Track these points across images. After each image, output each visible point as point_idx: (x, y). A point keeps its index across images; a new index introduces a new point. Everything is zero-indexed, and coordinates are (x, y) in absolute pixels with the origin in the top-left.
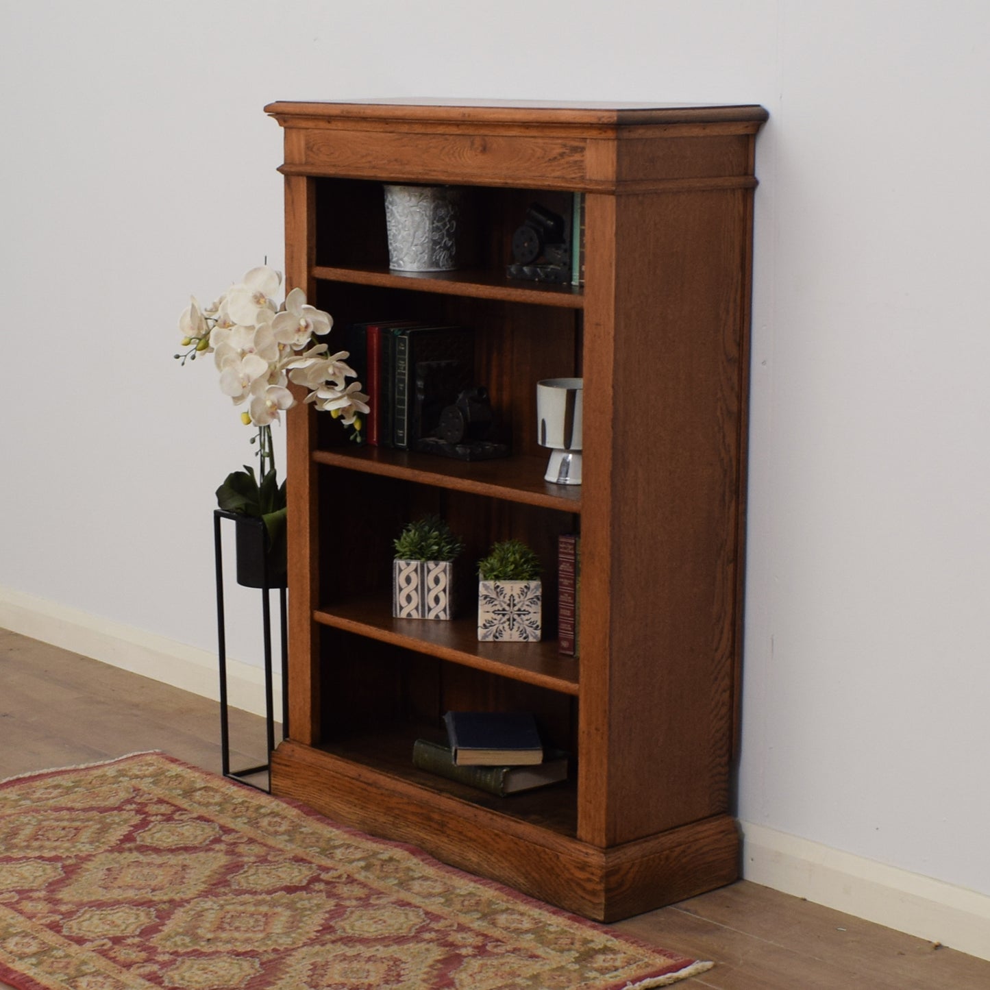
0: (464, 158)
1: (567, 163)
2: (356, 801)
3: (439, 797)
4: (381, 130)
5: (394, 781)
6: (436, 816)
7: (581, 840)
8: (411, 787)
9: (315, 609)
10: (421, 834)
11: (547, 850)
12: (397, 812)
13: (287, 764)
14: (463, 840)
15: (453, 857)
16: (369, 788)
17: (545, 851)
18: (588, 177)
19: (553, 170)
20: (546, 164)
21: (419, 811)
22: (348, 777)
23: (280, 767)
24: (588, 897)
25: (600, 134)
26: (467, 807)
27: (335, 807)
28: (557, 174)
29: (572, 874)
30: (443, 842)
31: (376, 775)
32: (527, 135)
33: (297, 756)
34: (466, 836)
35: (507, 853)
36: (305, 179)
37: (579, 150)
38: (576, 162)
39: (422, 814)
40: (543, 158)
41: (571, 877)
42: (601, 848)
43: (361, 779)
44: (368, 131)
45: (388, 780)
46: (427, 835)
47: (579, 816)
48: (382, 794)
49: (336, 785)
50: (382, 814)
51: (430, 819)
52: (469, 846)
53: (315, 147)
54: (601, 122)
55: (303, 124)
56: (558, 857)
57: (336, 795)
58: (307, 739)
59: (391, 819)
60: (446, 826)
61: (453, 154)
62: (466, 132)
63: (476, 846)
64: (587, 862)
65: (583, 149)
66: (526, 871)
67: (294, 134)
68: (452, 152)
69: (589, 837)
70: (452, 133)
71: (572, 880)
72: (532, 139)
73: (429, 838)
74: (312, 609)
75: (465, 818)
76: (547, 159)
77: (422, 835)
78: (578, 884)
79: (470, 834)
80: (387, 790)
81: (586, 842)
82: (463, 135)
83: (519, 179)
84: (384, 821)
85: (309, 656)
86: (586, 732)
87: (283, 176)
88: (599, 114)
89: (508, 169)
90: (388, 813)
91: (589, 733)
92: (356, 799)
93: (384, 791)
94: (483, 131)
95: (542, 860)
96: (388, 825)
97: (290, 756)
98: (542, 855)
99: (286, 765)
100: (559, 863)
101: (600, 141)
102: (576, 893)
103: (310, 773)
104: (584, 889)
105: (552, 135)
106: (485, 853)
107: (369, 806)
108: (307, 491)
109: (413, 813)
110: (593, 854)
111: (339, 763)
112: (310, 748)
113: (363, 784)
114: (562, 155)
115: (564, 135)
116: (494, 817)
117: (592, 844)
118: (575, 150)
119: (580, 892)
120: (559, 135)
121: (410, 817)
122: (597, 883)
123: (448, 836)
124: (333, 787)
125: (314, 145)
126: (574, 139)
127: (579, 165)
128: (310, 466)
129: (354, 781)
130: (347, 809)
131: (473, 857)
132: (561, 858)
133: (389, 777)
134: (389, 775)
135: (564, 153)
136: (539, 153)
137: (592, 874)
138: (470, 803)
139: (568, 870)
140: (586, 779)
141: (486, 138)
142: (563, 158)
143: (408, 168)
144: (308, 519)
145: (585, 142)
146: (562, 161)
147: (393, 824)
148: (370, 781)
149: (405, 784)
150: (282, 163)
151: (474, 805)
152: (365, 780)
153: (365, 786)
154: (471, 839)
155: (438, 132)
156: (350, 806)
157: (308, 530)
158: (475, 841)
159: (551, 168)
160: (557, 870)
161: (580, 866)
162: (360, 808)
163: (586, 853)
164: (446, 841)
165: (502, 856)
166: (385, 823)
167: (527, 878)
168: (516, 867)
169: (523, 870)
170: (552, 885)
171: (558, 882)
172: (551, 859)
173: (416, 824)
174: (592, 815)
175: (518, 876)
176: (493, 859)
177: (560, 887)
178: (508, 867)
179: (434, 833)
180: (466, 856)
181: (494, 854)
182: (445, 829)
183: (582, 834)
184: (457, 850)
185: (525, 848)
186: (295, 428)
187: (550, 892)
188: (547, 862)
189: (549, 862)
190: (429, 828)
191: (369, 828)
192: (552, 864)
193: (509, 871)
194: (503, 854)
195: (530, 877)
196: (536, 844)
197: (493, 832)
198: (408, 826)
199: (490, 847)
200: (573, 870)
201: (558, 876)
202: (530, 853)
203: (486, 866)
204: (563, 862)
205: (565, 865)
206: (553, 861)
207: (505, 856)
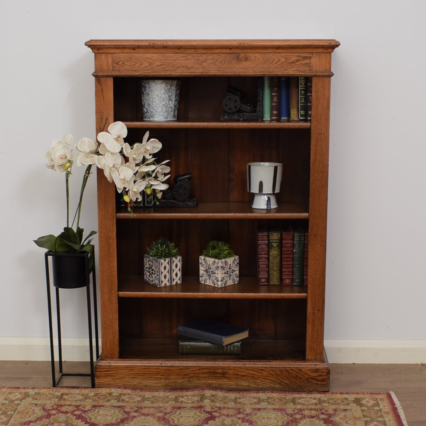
0: (232, 64)
1: (301, 64)
2: (162, 377)
3: (217, 362)
4: (173, 52)
6: (219, 371)
7: (309, 360)
10: (208, 382)
11: (293, 369)
12: (192, 375)
14: (238, 377)
16: (171, 368)
18: (314, 70)
19: (292, 68)
20: (288, 65)
21: (208, 371)
22: (155, 366)
23: (103, 373)
24: (318, 383)
25: (324, 50)
26: (237, 362)
27: (145, 383)
28: (295, 69)
29: (310, 375)
30: (224, 381)
32: (277, 52)
33: (113, 365)
34: (239, 375)
35: (267, 376)
36: (112, 78)
37: (308, 58)
38: (306, 63)
39: (209, 372)
40: (285, 62)
42: (321, 360)
43: (163, 365)
44: (162, 53)
46: (213, 381)
47: (307, 350)
49: (146, 372)
50: (180, 379)
51: (217, 373)
52: (242, 379)
53: (120, 63)
54: (330, 45)
55: (113, 51)
56: (301, 370)
57: (146, 377)
58: (117, 356)
59: (188, 379)
60: (226, 373)
61: (225, 62)
62: (235, 51)
63: (247, 378)
64: (317, 369)
65: (310, 58)
66: (281, 381)
67: (103, 57)
68: (223, 61)
69: (314, 357)
70: (225, 52)
71: (309, 378)
72: (278, 54)
74: (118, 292)
75: (238, 367)
76: (288, 63)
78: (313, 379)
79: (242, 374)
81: (312, 360)
82: (232, 53)
83: (271, 72)
84: (182, 381)
85: (117, 315)
86: (312, 313)
87: (94, 78)
88: (331, 42)
89: (262, 68)
90: (185, 377)
91: (314, 313)
92: (162, 375)
94: (245, 51)
95: (291, 374)
96: (185, 383)
98: (291, 372)
100: (301, 373)
101: (321, 54)
102: (312, 383)
103: (126, 371)
104: (317, 380)
105: (292, 51)
106: (254, 380)
107: (170, 377)
108: (115, 233)
109: (203, 373)
110: (320, 364)
112: (119, 359)
114: (297, 61)
115: (300, 52)
117: (316, 360)
118: (305, 58)
119: (315, 382)
120: (298, 51)
121: (201, 375)
122: (325, 375)
123: (228, 378)
124: (144, 373)
125: (119, 61)
126: (305, 53)
127: (308, 65)
129: (159, 367)
131: (244, 384)
132: (303, 370)
135: (299, 59)
136: (283, 60)
137: (322, 372)
138: (237, 360)
139: (307, 374)
140: (312, 333)
141: (247, 54)
142: (299, 62)
143: (193, 70)
144: (116, 248)
145: (313, 54)
146: (297, 63)
147: (189, 381)
148: (169, 365)
149: (192, 362)
150: (94, 71)
151: (240, 360)
152: (166, 365)
154: (243, 376)
155: (215, 52)
156: (157, 380)
158: (246, 376)
159: (290, 67)
160: (300, 376)
161: (315, 370)
162: (164, 379)
163: (316, 365)
164: (227, 381)
165: (265, 378)
166: (183, 382)
167: (280, 384)
168: (274, 381)
169: (278, 381)
170: (297, 383)
171: (301, 381)
172: (296, 372)
173: (205, 378)
174: (315, 348)
175: (275, 385)
176: (258, 381)
177: (302, 383)
178: (268, 382)
179: (218, 379)
180: (240, 384)
181: (260, 379)
182: (225, 375)
183: (309, 357)
184: (233, 383)
185: (280, 371)
186: (105, 203)
187: (295, 386)
188: (294, 374)
189: (295, 374)
190: (214, 377)
191: (171, 387)
192: (297, 374)
193: (269, 384)
194: (265, 377)
195: (282, 384)
196: (286, 368)
197: (258, 369)
198: (199, 380)
199: (256, 376)
200: (310, 374)
201: (301, 378)
202: (283, 373)
203: (253, 385)
204: (304, 372)
205: (305, 373)
206: (298, 373)
207: (266, 378)
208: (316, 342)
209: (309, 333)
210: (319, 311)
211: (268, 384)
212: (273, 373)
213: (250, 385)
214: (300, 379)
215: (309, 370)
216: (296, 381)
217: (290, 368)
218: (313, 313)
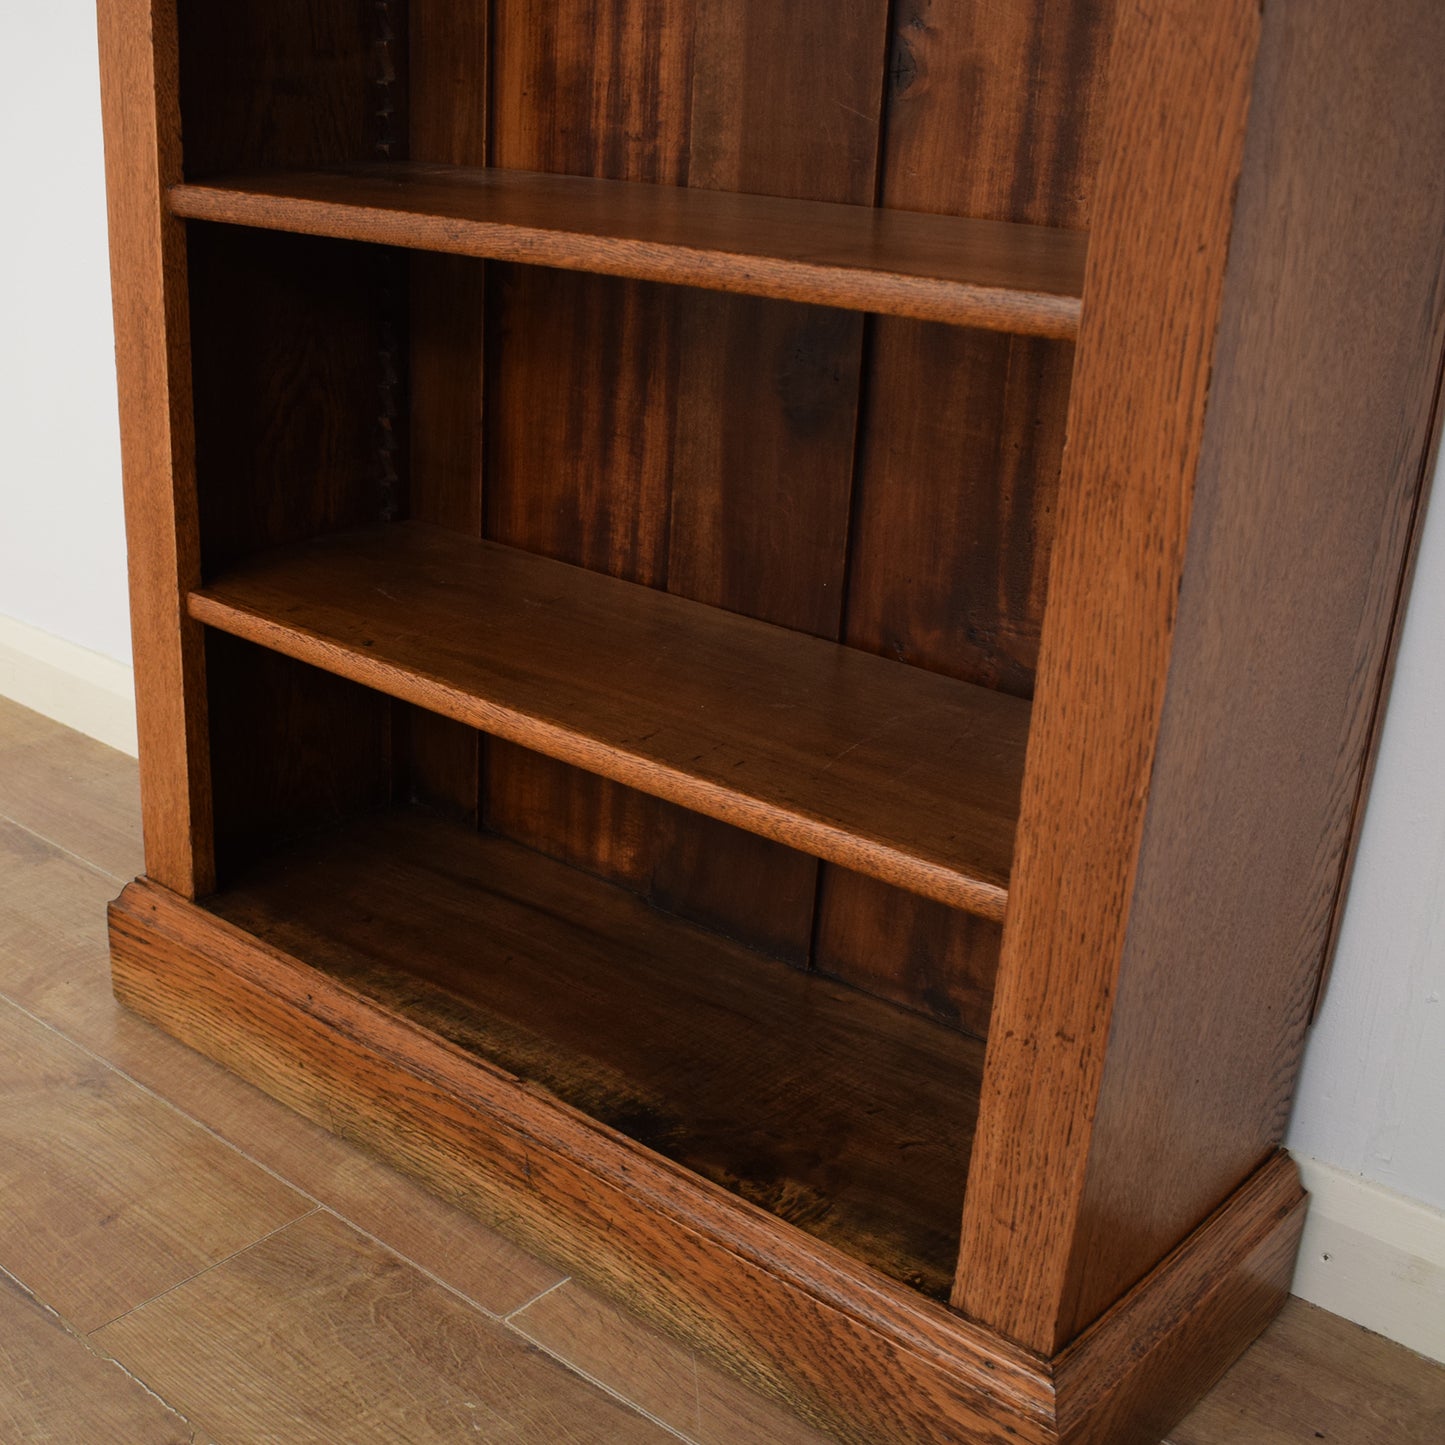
2: (304, 1057)
3: (517, 1094)
5: (396, 1030)
6: (512, 1146)
7: (962, 1313)
8: (440, 1051)
9: (191, 591)
10: (469, 1174)
12: (407, 1106)
13: (144, 937)
14: (588, 1221)
15: (556, 1248)
16: (334, 1036)
17: (847, 1326)
21: (467, 1120)
22: (284, 998)
26: (599, 1140)
27: (253, 1054)
29: (936, 1407)
30: (529, 1207)
31: (353, 1005)
33: (162, 922)
34: (595, 1214)
35: (719, 1290)
39: (472, 1130)
41: (931, 1413)
42: (1037, 1354)
43: (315, 1007)
45: (383, 1022)
46: (487, 1181)
48: (367, 1057)
49: (255, 1010)
50: (367, 1101)
52: (603, 1239)
56: (891, 1353)
57: (255, 1030)
58: (187, 886)
59: (393, 1119)
60: (539, 1174)
63: (627, 1247)
64: (992, 1392)
69: (995, 1314)
71: (933, 1421)
73: (488, 1186)
74: (185, 588)
75: (593, 1171)
77: (472, 1174)
78: (949, 1433)
79: (608, 1214)
80: (379, 1048)
81: (982, 1323)
84: (373, 1116)
85: (182, 699)
90: (384, 1101)
91: (1031, 1044)
92: (304, 1051)
93: (371, 1052)
95: (836, 1343)
96: (384, 1130)
97: (147, 921)
98: (836, 1329)
99: (141, 940)
100: (892, 1367)
103: (196, 970)
106: (656, 1273)
107: (333, 1074)
108: (160, 292)
109: (448, 1121)
110: (1016, 1374)
111: (260, 957)
112: (193, 907)
113: (320, 1024)
116: (682, 1186)
117: (1004, 1335)
121: (441, 1127)
123: (544, 1199)
124: (248, 1011)
128: (164, 226)
129: (297, 1011)
130: (284, 1068)
131: (616, 1268)
133: (384, 1015)
134: (381, 1008)
137: (1011, 1430)
138: (608, 1129)
139: (924, 1393)
140: (1003, 1161)
147: (396, 1129)
148: (335, 1018)
149: (425, 1043)
152: (325, 1014)
153: (327, 1030)
154: (611, 1226)
156: (290, 1062)
157: (166, 397)
158: (624, 1233)
160: (885, 1381)
161: (967, 1396)
162: (314, 1074)
163: (988, 1363)
164: (540, 1210)
165: (705, 1293)
166: (375, 1122)
167: (780, 1367)
168: (746, 1331)
169: (770, 1346)
170: (861, 1410)
171: (882, 1408)
172: (865, 1349)
173: (456, 1147)
174: (1014, 1261)
175: (752, 1353)
176: (674, 1289)
177: (891, 1424)
178: (720, 1323)
179: (506, 1183)
180: (596, 1259)
181: (682, 1282)
182: (536, 1181)
183: (969, 1299)
184: (568, 1237)
185: (782, 1298)
186: (125, 129)
187: (852, 1423)
188: (852, 1352)
189: (860, 1355)
190: (491, 1166)
191: (335, 1121)
192: (871, 1364)
193: (724, 1332)
194: (707, 1288)
195: (789, 1369)
196: (815, 1295)
197: (679, 1228)
198: (434, 1145)
199: (667, 1260)
200: (941, 1400)
201: (885, 1396)
202: (797, 1313)
203: (653, 1300)
204: (909, 1370)
205: (913, 1378)
206: (873, 1357)
207: (712, 1292)
208: (1022, 1228)
209: (988, 1155)
210: (1068, 1045)
211: (716, 1332)
212: (748, 1290)
213: (636, 1286)
214: (882, 1399)
215: (940, 1375)
216: (861, 1397)
217: (840, 1308)
218: (1026, 1042)
